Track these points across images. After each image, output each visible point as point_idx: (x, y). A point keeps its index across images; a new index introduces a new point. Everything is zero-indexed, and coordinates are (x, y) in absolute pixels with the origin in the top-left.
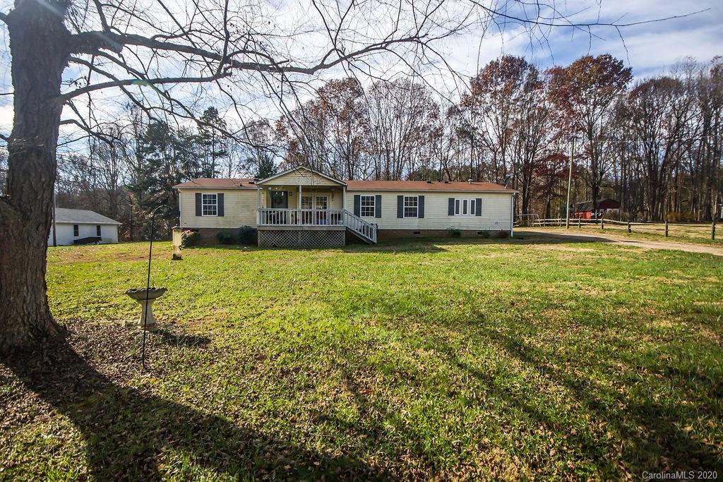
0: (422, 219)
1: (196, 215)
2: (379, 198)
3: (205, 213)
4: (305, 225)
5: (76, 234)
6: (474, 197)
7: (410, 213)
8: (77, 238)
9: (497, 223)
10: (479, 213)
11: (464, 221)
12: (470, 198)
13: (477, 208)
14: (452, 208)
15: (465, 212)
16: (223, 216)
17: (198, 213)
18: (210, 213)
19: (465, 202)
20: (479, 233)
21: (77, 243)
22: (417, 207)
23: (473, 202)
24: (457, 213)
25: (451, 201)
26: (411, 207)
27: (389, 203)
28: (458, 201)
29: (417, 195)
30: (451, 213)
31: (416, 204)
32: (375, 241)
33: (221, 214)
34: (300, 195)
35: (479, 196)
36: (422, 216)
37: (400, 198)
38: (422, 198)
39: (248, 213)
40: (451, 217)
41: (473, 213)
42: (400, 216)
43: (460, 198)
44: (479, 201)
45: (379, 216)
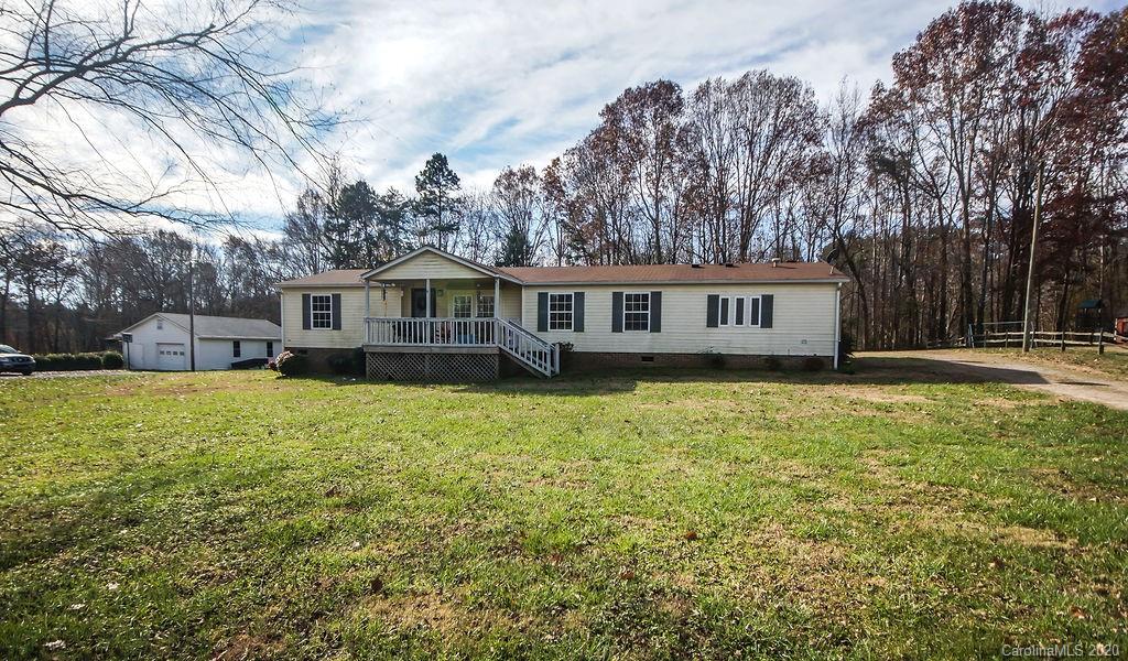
0: (656, 334)
1: (303, 328)
2: (580, 296)
3: (316, 325)
4: (434, 344)
5: (237, 354)
6: (758, 293)
7: (636, 323)
8: (238, 360)
9: (804, 342)
10: (767, 322)
11: (737, 337)
12: (750, 294)
13: (764, 313)
14: (715, 313)
15: (739, 321)
16: (340, 329)
17: (306, 326)
18: (322, 326)
19: (740, 302)
21: (236, 366)
22: (649, 312)
23: (755, 302)
24: (725, 321)
25: (713, 300)
26: (639, 312)
27: (598, 306)
28: (725, 301)
29: (648, 291)
30: (712, 322)
31: (645, 308)
33: (337, 326)
35: (768, 291)
36: (656, 328)
37: (617, 297)
38: (657, 297)
40: (712, 330)
41: (755, 322)
42: (616, 328)
43: (731, 295)
44: (768, 300)
45: (580, 328)
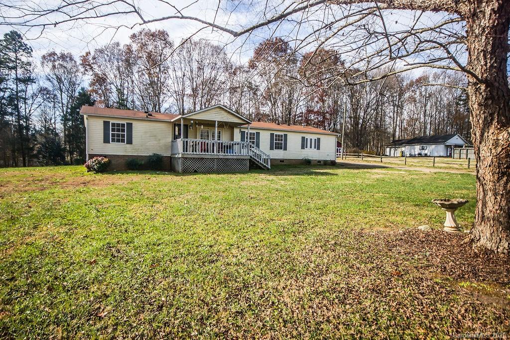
0: (285, 151)
1: (104, 143)
2: (259, 134)
3: (113, 140)
4: (220, 154)
6: (316, 137)
7: (279, 147)
9: (328, 155)
10: (319, 148)
11: (311, 154)
12: (314, 137)
13: (318, 145)
14: (304, 144)
15: (311, 147)
16: (131, 144)
17: (106, 140)
18: (118, 141)
19: (311, 140)
20: (318, 162)
22: (283, 142)
23: (315, 140)
24: (307, 147)
25: (303, 138)
26: (279, 143)
27: (265, 138)
28: (307, 139)
29: (283, 134)
30: (303, 147)
31: (282, 140)
32: (269, 167)
33: (130, 142)
34: (216, 129)
35: (319, 136)
36: (285, 149)
37: (272, 135)
38: (286, 136)
39: (155, 142)
40: (303, 150)
41: (315, 148)
42: (271, 148)
43: (308, 137)
44: (319, 139)
